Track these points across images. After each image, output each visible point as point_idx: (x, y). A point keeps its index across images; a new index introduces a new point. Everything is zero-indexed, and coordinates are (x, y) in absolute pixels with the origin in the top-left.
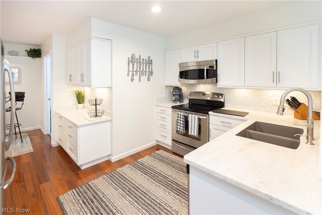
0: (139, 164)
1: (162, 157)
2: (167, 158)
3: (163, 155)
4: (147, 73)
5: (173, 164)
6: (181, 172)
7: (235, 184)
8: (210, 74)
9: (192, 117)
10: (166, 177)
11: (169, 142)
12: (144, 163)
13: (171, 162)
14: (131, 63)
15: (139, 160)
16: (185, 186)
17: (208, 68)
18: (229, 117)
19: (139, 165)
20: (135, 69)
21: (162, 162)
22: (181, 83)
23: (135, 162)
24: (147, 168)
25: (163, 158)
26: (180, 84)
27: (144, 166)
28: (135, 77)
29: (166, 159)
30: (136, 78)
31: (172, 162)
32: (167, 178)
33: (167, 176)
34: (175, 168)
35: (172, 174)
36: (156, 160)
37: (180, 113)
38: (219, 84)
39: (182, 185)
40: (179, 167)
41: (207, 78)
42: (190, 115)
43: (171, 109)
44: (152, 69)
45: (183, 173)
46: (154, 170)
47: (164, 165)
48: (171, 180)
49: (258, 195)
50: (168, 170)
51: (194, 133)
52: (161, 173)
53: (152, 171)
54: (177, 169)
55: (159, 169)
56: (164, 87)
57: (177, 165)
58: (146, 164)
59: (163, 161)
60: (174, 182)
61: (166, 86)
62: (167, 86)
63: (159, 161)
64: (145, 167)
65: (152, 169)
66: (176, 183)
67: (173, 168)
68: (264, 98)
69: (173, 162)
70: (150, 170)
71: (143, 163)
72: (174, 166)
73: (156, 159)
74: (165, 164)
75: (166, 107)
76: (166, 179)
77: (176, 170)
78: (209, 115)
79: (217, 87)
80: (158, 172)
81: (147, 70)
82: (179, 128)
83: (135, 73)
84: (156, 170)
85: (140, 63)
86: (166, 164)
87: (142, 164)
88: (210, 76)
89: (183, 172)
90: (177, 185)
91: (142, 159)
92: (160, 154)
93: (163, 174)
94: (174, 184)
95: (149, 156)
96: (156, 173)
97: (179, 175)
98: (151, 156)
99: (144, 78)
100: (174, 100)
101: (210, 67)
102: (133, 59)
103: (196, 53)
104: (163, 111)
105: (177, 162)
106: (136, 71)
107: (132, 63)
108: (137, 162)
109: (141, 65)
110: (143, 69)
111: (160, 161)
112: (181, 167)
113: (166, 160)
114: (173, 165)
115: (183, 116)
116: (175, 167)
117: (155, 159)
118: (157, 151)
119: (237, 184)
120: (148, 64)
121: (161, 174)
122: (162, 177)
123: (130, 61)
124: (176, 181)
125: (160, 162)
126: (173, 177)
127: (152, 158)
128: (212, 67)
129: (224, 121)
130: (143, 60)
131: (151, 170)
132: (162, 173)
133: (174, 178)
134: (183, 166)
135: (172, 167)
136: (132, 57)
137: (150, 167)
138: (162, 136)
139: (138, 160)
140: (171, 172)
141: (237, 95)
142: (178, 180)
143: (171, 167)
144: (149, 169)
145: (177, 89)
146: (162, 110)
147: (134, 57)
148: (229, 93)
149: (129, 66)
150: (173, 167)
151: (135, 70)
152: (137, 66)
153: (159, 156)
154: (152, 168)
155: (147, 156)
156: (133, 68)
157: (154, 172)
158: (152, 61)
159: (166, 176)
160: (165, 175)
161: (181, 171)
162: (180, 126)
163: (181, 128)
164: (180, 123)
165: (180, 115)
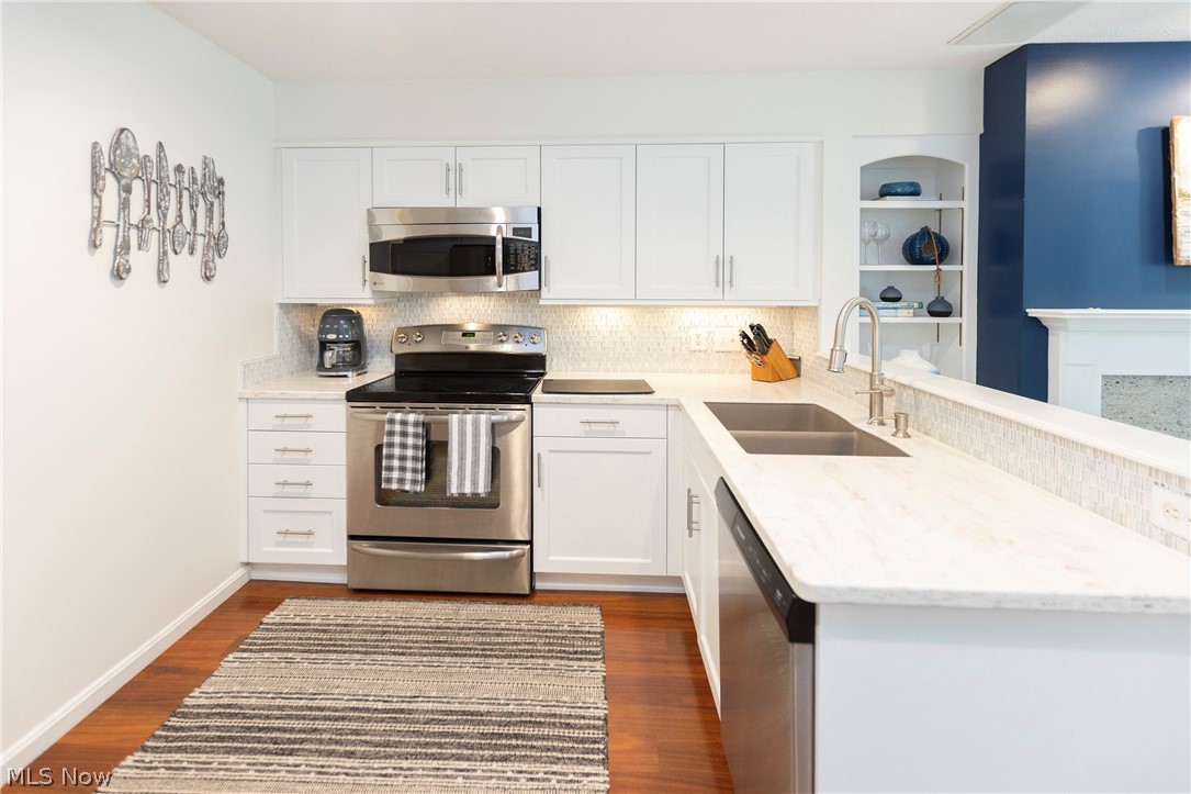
0: (208, 716)
1: (316, 631)
2: (346, 625)
3: (317, 621)
4: (200, 242)
5: (389, 641)
6: (448, 659)
7: (1036, 605)
8: (516, 258)
9: (462, 423)
10: (402, 711)
11: (330, 551)
12: (231, 701)
13: (374, 637)
14: (109, 177)
15: (196, 698)
16: (506, 709)
17: (510, 235)
18: (609, 402)
19: (209, 722)
20: (136, 212)
21: (334, 656)
22: (374, 292)
23: (174, 721)
24: (268, 717)
25: (325, 631)
26: (367, 293)
27: (244, 716)
28: (135, 256)
29: (341, 632)
30: (143, 261)
31: (377, 632)
32: (410, 712)
33: (404, 706)
34: (410, 654)
35: (421, 686)
36: (299, 657)
37: (398, 416)
38: (549, 291)
39: (491, 708)
40: (428, 642)
41: (506, 271)
42: (454, 419)
43: (343, 407)
44: (223, 224)
45: (458, 659)
46: (322, 709)
47: (353, 662)
48: (432, 712)
49: (1112, 609)
50: (387, 675)
51: (475, 483)
52: (361, 705)
53: (315, 719)
54: (425, 655)
55: (342, 691)
56: (276, 310)
57: (415, 637)
58: (253, 701)
59: (335, 645)
60: (451, 712)
61: (282, 306)
62: (287, 308)
63: (314, 656)
64: (260, 717)
65: (301, 708)
66: (464, 713)
67: (403, 658)
68: (666, 334)
69: (385, 633)
70: (297, 718)
71: (230, 706)
72: (399, 647)
73: (291, 651)
74: (358, 656)
75: (314, 400)
76: (407, 721)
77: (425, 659)
78: (532, 404)
80: (343, 710)
81: (201, 229)
82: (395, 481)
83: (133, 234)
84: (329, 703)
85: (161, 182)
86: (358, 652)
87: (229, 711)
88: (516, 266)
89: (456, 655)
90: (471, 722)
91: (204, 688)
92: (298, 620)
93: (380, 705)
94: (457, 722)
95: (245, 655)
96: (343, 719)
97: (451, 675)
98: (251, 651)
99: (185, 266)
100: (333, 365)
101: (516, 231)
102: (121, 156)
103: (452, 174)
104: (287, 422)
105: (400, 623)
106: (143, 225)
107: (118, 177)
108: (185, 715)
109: (168, 193)
110: (180, 216)
111: (317, 652)
112: (431, 638)
113: (346, 636)
114: (393, 647)
115: (416, 424)
116: (405, 647)
117: (290, 655)
118: (272, 614)
119: (1044, 604)
120: (204, 195)
121: (367, 710)
122: (382, 720)
123: (107, 166)
124: (456, 707)
125: (322, 656)
126: (434, 694)
127: (267, 655)
128: (527, 232)
129: (591, 419)
130: (179, 169)
131: (304, 718)
132: (369, 705)
133: (438, 700)
134: (437, 628)
135: (394, 654)
136: (117, 144)
137: (283, 702)
138: (286, 533)
139: (188, 701)
140: (407, 677)
141: (587, 329)
142: (461, 695)
143: (393, 657)
144: (289, 717)
145: (345, 319)
146: (285, 417)
147: (128, 149)
149: (95, 192)
150: (403, 654)
151: (135, 217)
152: (148, 201)
153: (298, 635)
154: (302, 703)
155: (230, 657)
156: (125, 205)
157: (326, 718)
158: (221, 182)
159: (398, 706)
160: (388, 706)
161: (444, 655)
162: (403, 469)
163: (409, 476)
164: (403, 458)
165: (404, 423)
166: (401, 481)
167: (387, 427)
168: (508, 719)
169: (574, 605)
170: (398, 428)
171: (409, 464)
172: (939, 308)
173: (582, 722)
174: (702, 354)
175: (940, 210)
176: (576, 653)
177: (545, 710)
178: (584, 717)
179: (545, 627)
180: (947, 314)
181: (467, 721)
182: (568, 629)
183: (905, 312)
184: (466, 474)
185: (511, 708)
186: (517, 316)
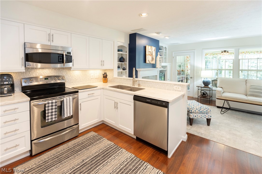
1: (38, 167)
2: (44, 162)
3: (34, 166)
5: (61, 158)
9: (67, 99)
10: (84, 164)
11: (25, 148)
17: (66, 54)
29: (45, 164)
35: (81, 159)
37: (50, 102)
42: (65, 99)
45: (81, 151)
48: (90, 160)
50: (71, 162)
55: (66, 170)
60: (93, 158)
63: (47, 171)
66: (95, 157)
76: (87, 164)
78: (79, 93)
79: (71, 70)
82: (50, 119)
86: (58, 163)
92: (27, 169)
103: (50, 36)
105: (58, 154)
115: (56, 102)
126: (86, 158)
128: (70, 53)
132: (76, 168)
134: (68, 150)
142: (91, 155)
146: (7, 111)
148: (67, 74)
153: (34, 171)
159: (82, 164)
160: (80, 165)
161: (77, 152)
162: (52, 115)
163: (54, 116)
164: (52, 112)
165: (52, 103)
166: (52, 118)
167: (47, 105)
168: (103, 152)
169: (88, 133)
170: (50, 105)
171: (54, 113)
172: (124, 69)
173: (112, 146)
174: (93, 79)
175: (122, 54)
176: (98, 139)
177: (106, 148)
178: (112, 145)
179: (88, 138)
180: (125, 70)
181: (97, 157)
182: (92, 137)
183: (121, 70)
184: (68, 112)
185: (101, 151)
186: (57, 73)
